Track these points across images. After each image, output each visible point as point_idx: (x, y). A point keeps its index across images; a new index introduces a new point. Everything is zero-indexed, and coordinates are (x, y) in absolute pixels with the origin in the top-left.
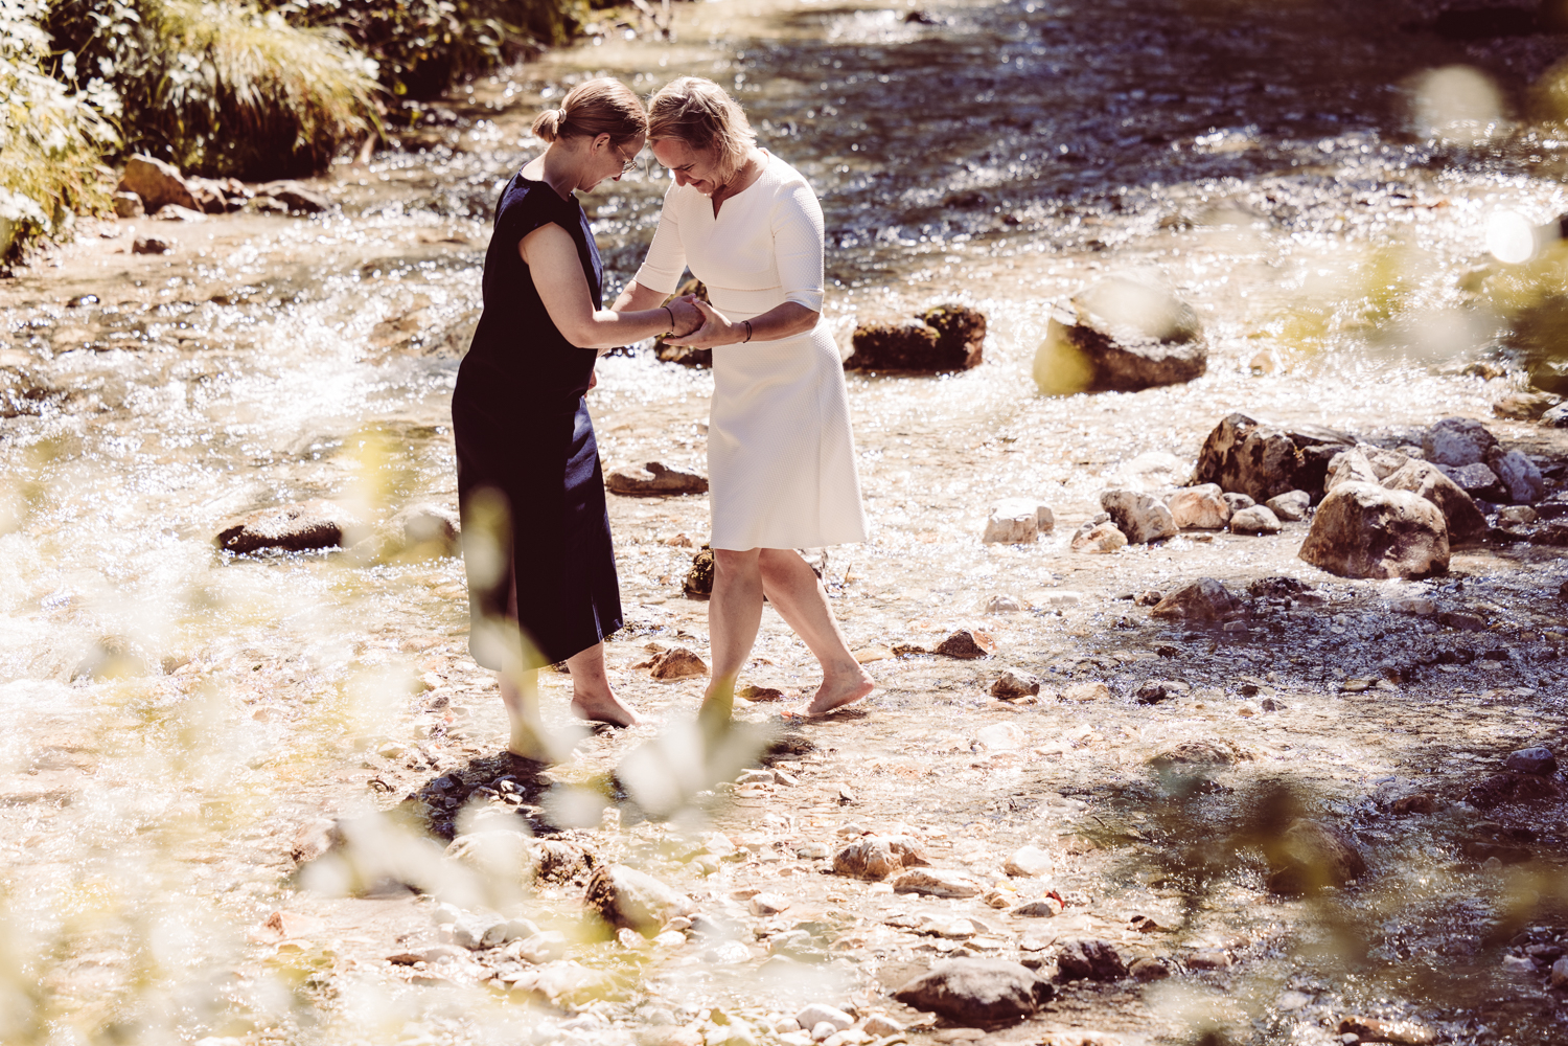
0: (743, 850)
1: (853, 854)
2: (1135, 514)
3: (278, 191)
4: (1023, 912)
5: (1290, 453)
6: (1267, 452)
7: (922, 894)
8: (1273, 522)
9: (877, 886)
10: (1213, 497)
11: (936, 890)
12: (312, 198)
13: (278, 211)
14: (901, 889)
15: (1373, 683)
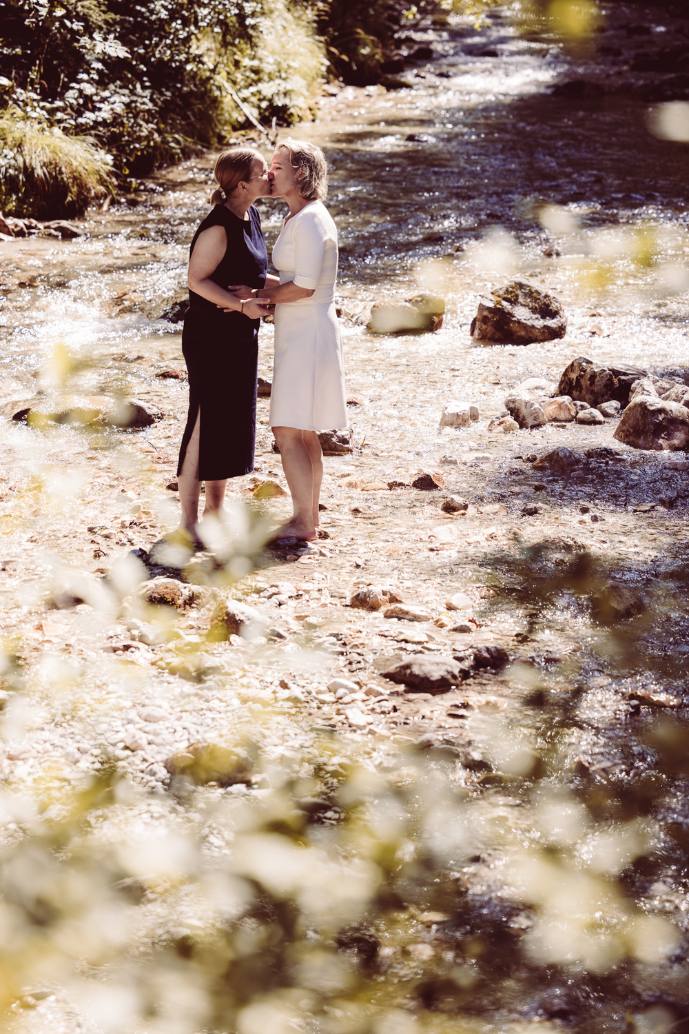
0: (300, 593)
1: (362, 596)
2: (524, 411)
3: (56, 225)
4: (455, 630)
5: (610, 380)
6: (598, 379)
7: (399, 619)
8: (600, 417)
9: (375, 614)
10: (567, 403)
11: (407, 617)
12: (75, 230)
13: (56, 237)
14: (388, 616)
15: (653, 507)
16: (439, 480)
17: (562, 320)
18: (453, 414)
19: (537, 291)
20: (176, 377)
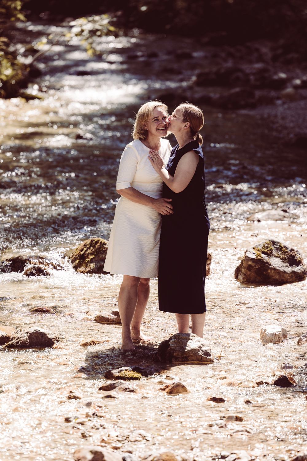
16: (292, 379)
17: (305, 267)
18: (272, 334)
19: (285, 247)
20: (47, 311)
